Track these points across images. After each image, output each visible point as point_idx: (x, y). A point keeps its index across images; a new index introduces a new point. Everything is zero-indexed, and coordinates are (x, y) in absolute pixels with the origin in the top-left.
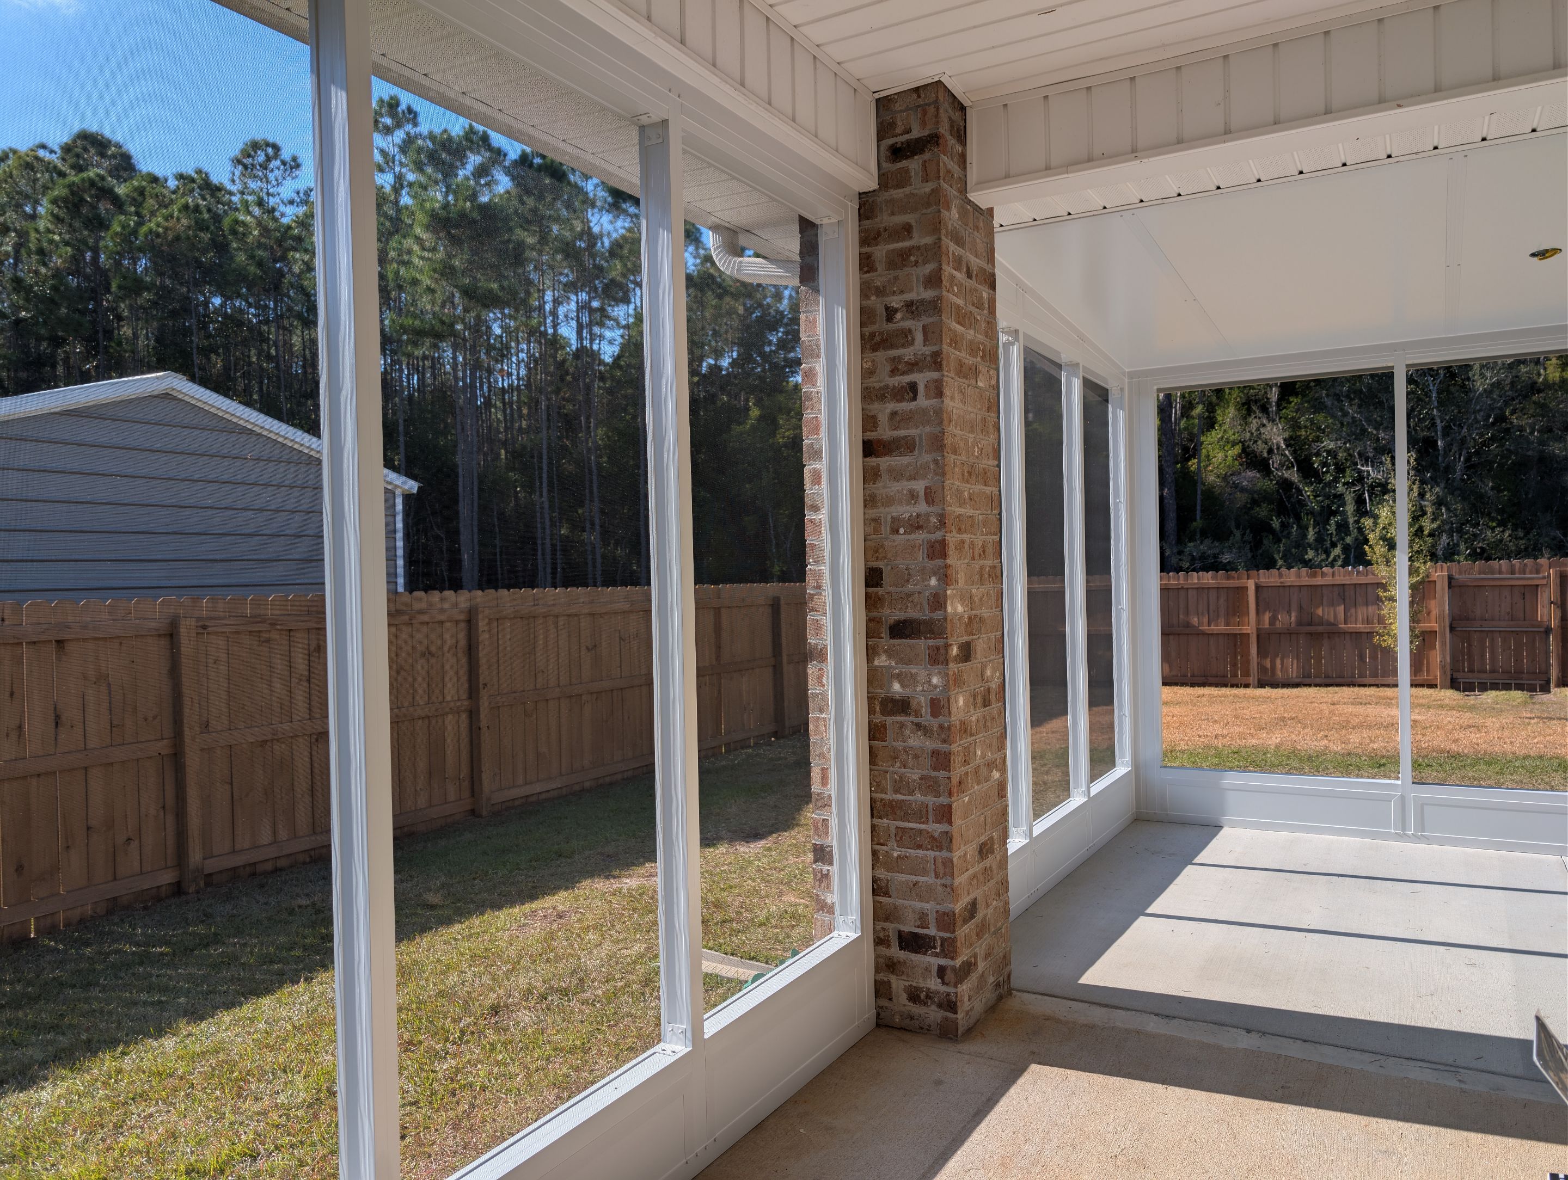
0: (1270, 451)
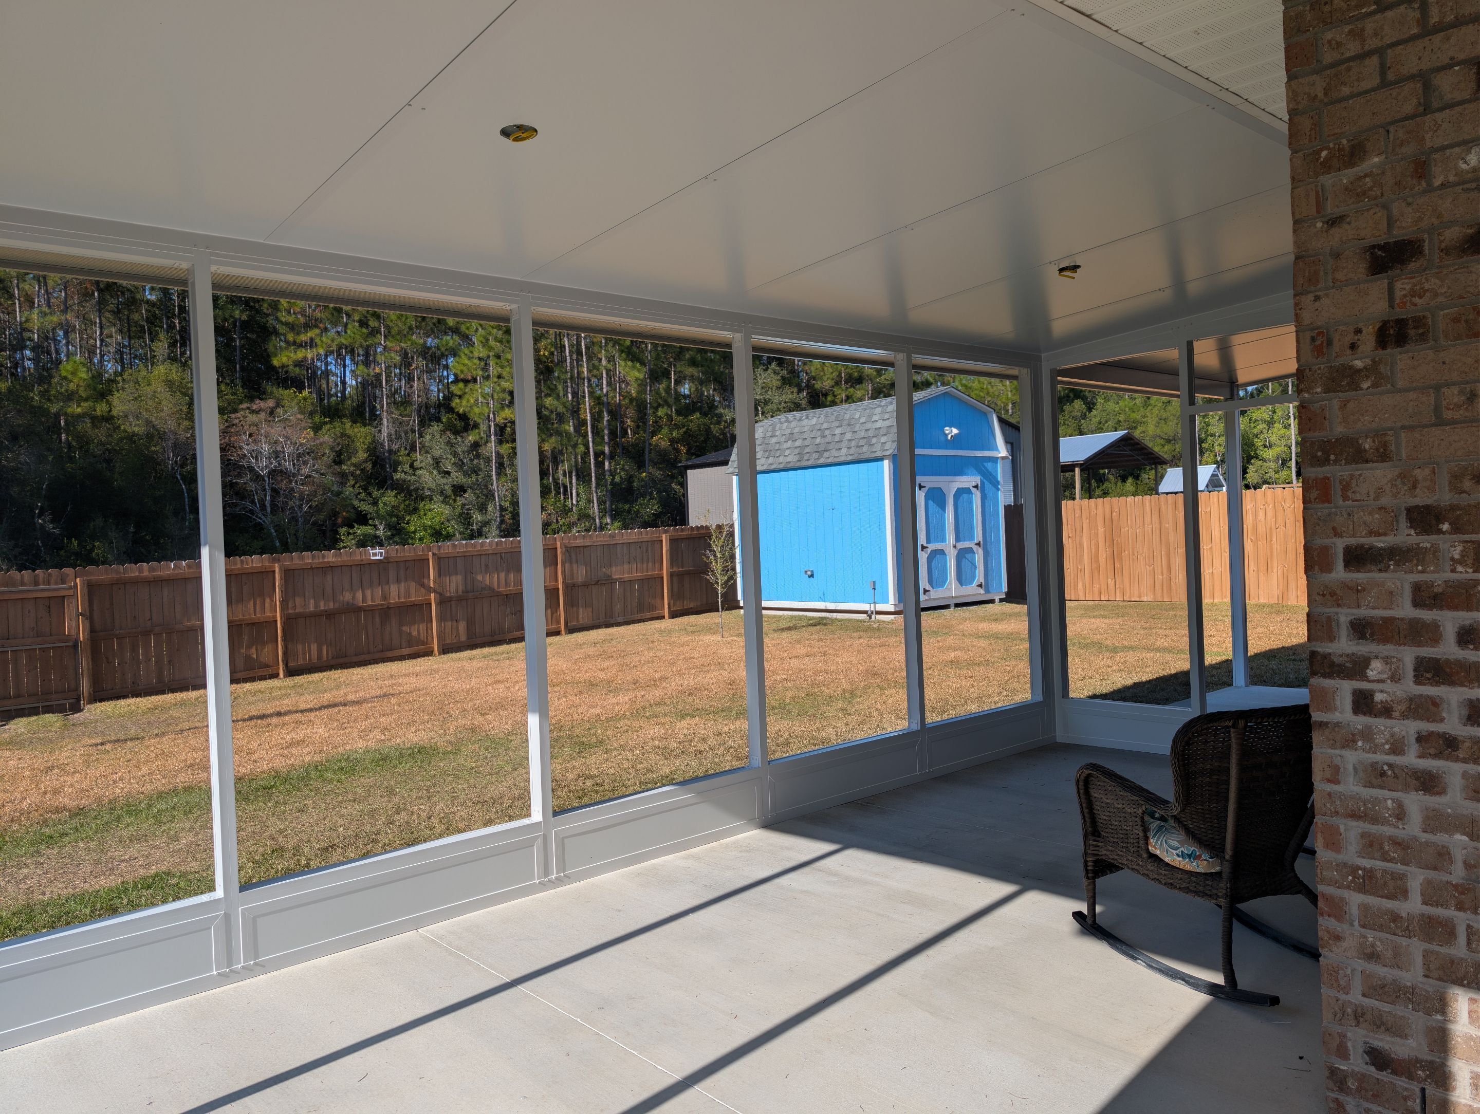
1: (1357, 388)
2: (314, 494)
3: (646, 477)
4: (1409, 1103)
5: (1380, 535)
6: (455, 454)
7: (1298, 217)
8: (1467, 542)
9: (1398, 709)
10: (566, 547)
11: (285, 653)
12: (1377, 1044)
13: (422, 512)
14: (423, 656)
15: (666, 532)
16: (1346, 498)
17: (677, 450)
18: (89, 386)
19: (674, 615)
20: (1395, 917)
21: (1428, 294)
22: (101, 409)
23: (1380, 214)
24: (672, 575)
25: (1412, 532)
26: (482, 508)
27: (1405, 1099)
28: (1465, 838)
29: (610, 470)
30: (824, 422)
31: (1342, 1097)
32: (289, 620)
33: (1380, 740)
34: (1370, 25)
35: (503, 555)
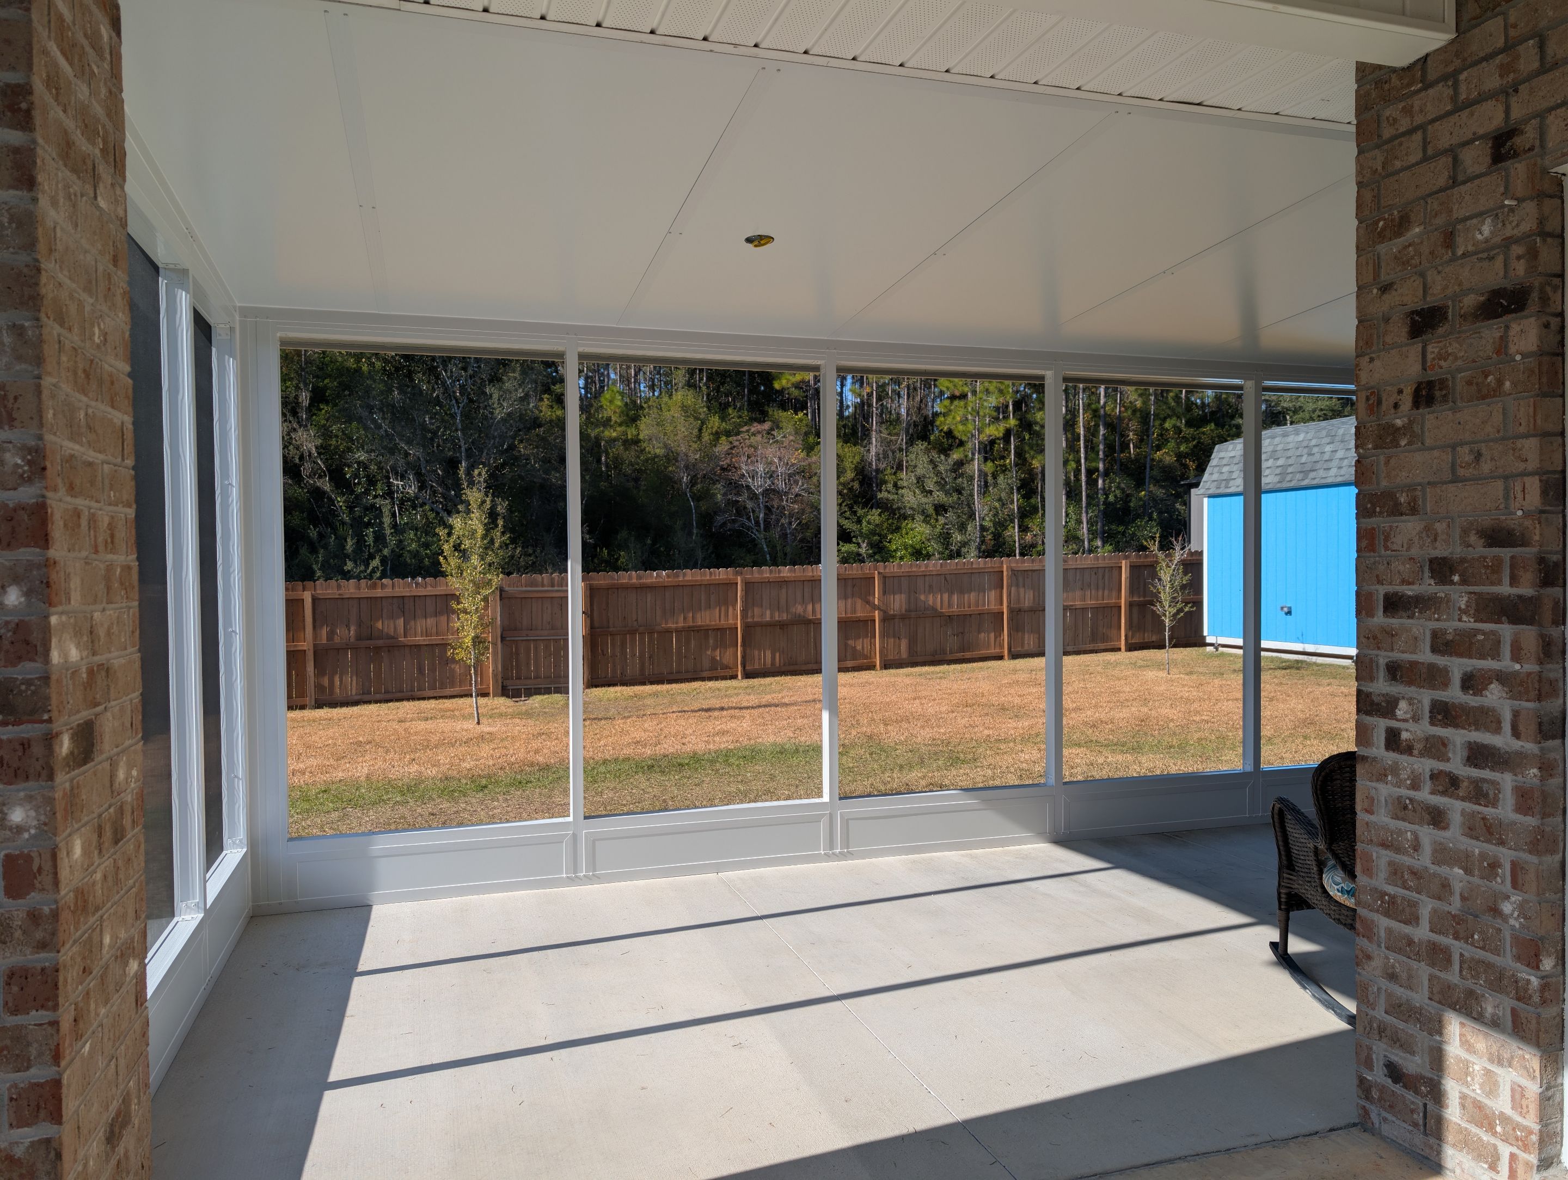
0: (302, 458)
1: (1397, 445)
2: (803, 511)
3: (1145, 496)
4: (1415, 1116)
5: (1409, 583)
6: (938, 474)
7: (1360, 283)
8: (1471, 593)
9: (1418, 746)
10: (1012, 570)
11: (743, 657)
12: (1394, 1058)
13: (904, 531)
14: (866, 670)
15: (1126, 558)
16: (1386, 548)
17: (1186, 466)
18: (622, 412)
19: (1131, 648)
20: (1410, 942)
21: (1450, 358)
22: (631, 432)
23: (1417, 282)
24: (1131, 605)
25: (1432, 582)
26: (962, 528)
27: (1412, 1111)
28: (1461, 872)
29: (1104, 489)
30: (1313, 438)
31: (1368, 1105)
32: (748, 628)
33: (1404, 775)
34: (1417, 103)
35: (948, 577)
